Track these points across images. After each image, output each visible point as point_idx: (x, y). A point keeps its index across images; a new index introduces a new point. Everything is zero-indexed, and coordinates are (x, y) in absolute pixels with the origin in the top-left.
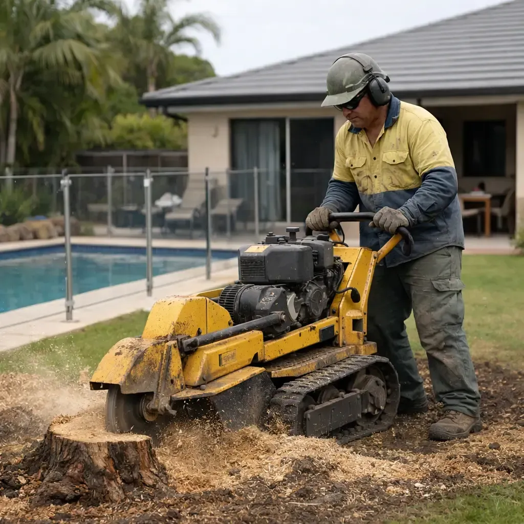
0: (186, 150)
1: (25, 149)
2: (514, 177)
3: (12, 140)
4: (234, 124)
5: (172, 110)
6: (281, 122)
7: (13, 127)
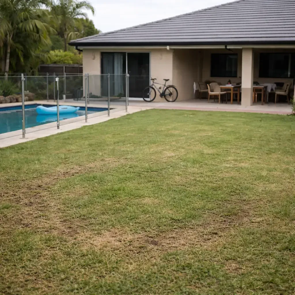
0: (82, 65)
1: (14, 64)
2: (241, 77)
3: (8, 61)
4: (103, 54)
5: (79, 48)
6: (123, 54)
7: (8, 55)
